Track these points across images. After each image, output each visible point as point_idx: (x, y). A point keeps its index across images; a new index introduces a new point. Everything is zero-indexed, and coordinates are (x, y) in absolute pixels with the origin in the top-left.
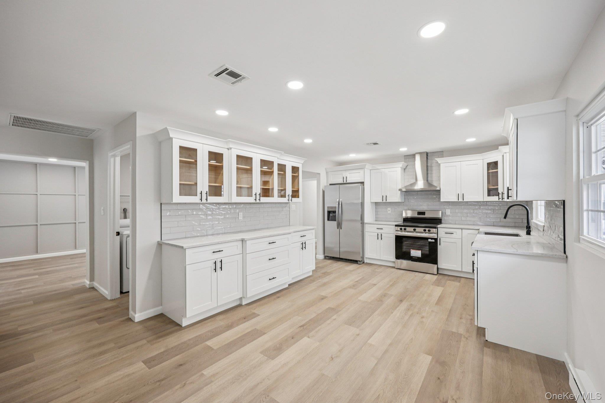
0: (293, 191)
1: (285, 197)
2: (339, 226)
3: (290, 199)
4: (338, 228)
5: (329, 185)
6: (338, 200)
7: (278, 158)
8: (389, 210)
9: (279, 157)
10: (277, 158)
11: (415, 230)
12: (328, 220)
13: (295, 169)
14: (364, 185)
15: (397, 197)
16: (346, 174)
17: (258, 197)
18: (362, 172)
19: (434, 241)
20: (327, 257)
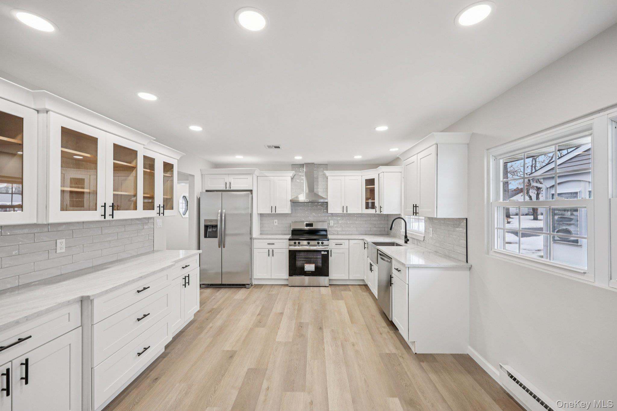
0: (165, 200)
1: (153, 209)
2: (222, 244)
3: (162, 211)
4: (219, 247)
5: (205, 191)
6: (220, 211)
7: (145, 147)
8: (276, 222)
9: (146, 144)
10: (143, 146)
11: (309, 243)
12: (206, 236)
13: (168, 167)
14: (252, 194)
15: (287, 209)
16: (228, 179)
17: (109, 210)
18: (250, 178)
19: (326, 253)
20: (204, 285)
